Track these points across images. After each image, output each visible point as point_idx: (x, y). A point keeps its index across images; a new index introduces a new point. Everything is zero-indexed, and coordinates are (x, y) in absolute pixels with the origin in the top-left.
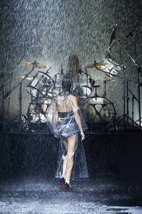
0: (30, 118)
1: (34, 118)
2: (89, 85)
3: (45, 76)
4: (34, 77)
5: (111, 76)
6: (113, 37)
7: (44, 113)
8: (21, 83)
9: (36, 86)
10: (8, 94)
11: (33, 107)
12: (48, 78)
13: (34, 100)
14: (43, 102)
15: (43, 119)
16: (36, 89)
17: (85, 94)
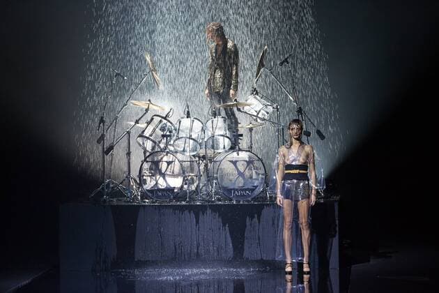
0: (142, 182)
1: (148, 182)
3: (164, 121)
4: (149, 123)
5: (259, 120)
6: (261, 65)
7: (163, 175)
8: (129, 133)
9: (151, 135)
10: (111, 148)
11: (146, 166)
12: (169, 124)
13: (148, 156)
14: (162, 158)
15: (162, 184)
16: (152, 140)
17: (222, 146)
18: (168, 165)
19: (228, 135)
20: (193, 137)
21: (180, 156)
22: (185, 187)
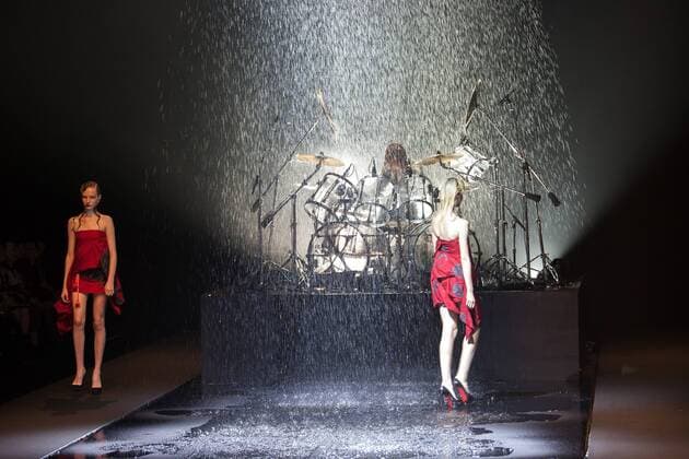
0: (312, 264)
1: (320, 263)
2: (429, 198)
3: (342, 182)
4: (320, 184)
5: (470, 179)
6: (474, 104)
7: (341, 255)
8: (294, 197)
9: (324, 201)
10: (270, 218)
11: (318, 242)
12: (347, 185)
13: (320, 229)
14: (339, 232)
15: (339, 266)
16: (324, 207)
17: (420, 215)
18: (347, 241)
19: (428, 200)
20: (381, 203)
21: (363, 229)
22: (371, 270)
